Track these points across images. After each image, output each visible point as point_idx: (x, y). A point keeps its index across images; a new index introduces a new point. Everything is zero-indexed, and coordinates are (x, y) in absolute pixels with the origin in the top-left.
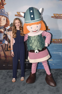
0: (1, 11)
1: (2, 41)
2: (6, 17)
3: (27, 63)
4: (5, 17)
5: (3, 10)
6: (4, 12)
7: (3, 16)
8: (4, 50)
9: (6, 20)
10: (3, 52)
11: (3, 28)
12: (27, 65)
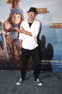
0: (16, 8)
1: (16, 40)
2: (21, 15)
3: (43, 64)
4: (19, 14)
5: (17, 7)
6: (19, 9)
7: (18, 13)
8: (19, 50)
9: (20, 18)
10: (17, 51)
11: (18, 26)
12: (42, 66)
